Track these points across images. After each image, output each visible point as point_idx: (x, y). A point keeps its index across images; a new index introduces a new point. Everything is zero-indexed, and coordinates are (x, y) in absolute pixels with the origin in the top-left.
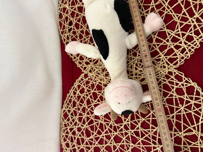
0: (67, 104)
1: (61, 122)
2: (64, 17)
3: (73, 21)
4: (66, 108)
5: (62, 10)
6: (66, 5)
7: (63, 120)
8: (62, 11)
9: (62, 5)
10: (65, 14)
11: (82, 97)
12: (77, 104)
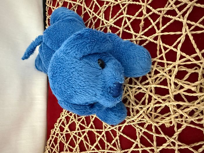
11: (72, 136)
12: (65, 147)
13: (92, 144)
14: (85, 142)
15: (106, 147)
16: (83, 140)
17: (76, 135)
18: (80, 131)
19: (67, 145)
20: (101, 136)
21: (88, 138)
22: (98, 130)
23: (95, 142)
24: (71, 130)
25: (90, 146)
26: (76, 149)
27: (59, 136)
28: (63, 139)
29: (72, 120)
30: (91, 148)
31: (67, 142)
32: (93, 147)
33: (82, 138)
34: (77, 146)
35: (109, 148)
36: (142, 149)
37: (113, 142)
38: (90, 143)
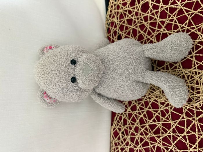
0: (117, 121)
1: (111, 140)
2: (112, 32)
3: (123, 35)
4: (116, 125)
5: (110, 24)
6: (114, 19)
7: (113, 138)
8: (110, 26)
9: (109, 19)
10: (113, 28)
11: (134, 115)
12: (127, 122)
13: (150, 119)
14: (144, 118)
15: (161, 120)
16: (143, 117)
17: (137, 114)
18: (140, 111)
19: (129, 121)
20: (157, 114)
21: (146, 115)
22: (155, 110)
23: (153, 117)
24: (132, 111)
25: (148, 120)
26: (137, 124)
27: (123, 115)
28: (126, 117)
29: (133, 103)
30: (149, 121)
31: (129, 119)
32: (151, 121)
33: (142, 116)
34: (138, 121)
35: (163, 120)
36: (187, 119)
37: (166, 116)
38: (148, 118)
